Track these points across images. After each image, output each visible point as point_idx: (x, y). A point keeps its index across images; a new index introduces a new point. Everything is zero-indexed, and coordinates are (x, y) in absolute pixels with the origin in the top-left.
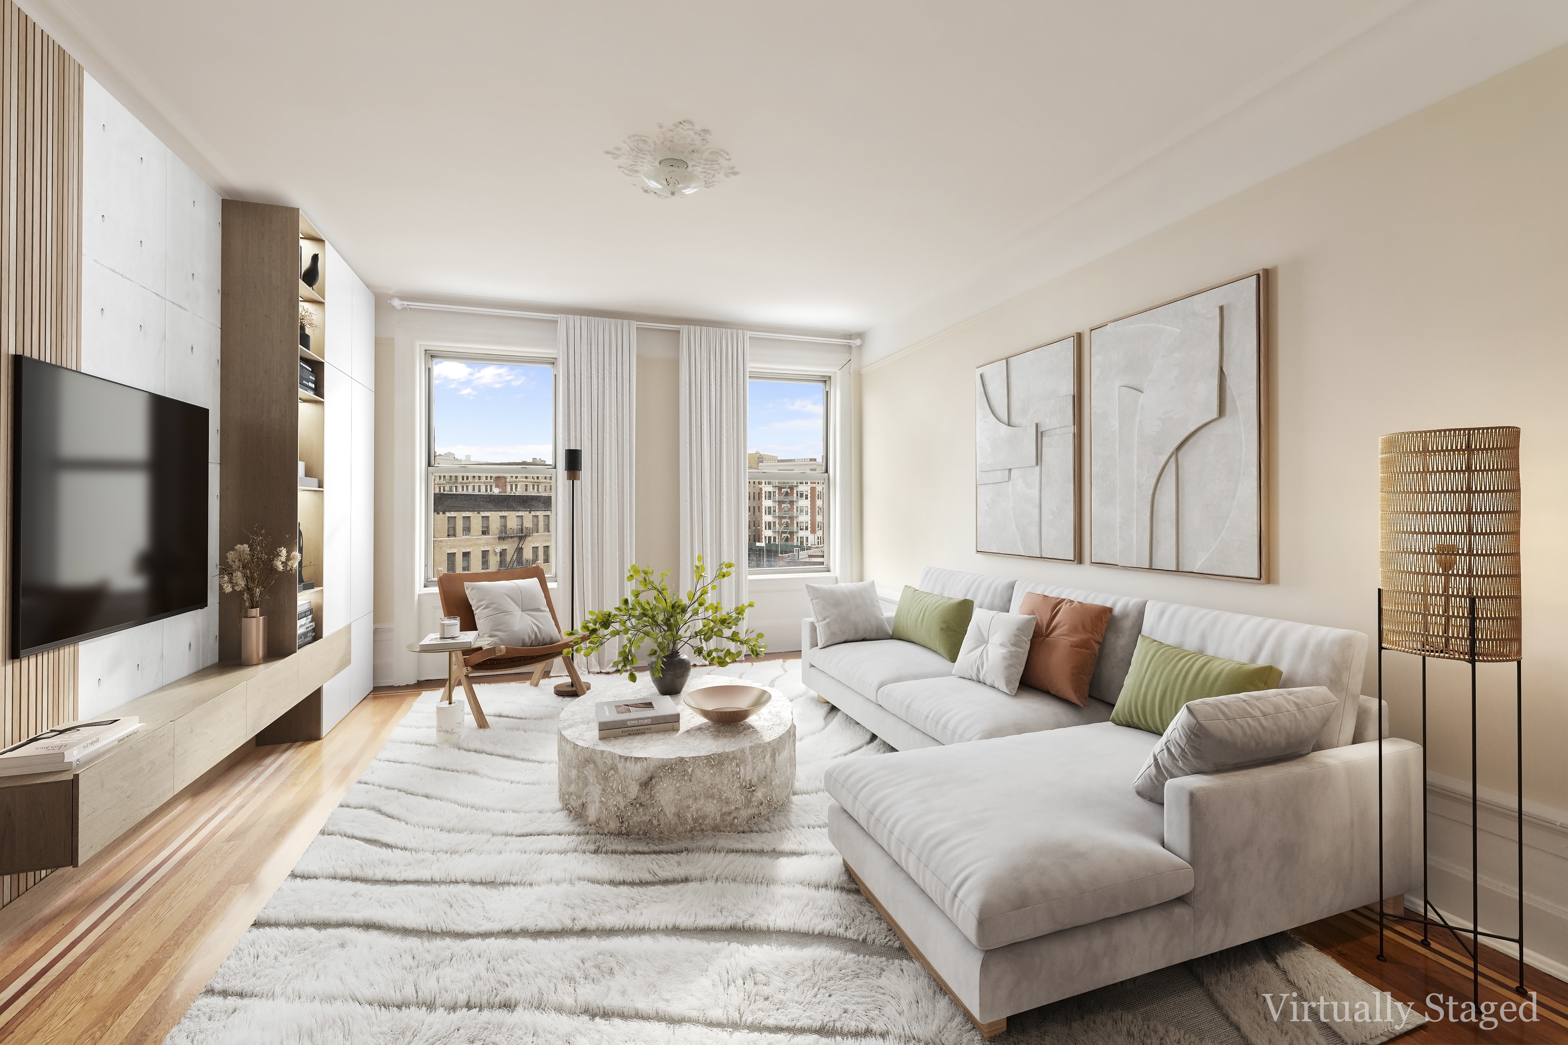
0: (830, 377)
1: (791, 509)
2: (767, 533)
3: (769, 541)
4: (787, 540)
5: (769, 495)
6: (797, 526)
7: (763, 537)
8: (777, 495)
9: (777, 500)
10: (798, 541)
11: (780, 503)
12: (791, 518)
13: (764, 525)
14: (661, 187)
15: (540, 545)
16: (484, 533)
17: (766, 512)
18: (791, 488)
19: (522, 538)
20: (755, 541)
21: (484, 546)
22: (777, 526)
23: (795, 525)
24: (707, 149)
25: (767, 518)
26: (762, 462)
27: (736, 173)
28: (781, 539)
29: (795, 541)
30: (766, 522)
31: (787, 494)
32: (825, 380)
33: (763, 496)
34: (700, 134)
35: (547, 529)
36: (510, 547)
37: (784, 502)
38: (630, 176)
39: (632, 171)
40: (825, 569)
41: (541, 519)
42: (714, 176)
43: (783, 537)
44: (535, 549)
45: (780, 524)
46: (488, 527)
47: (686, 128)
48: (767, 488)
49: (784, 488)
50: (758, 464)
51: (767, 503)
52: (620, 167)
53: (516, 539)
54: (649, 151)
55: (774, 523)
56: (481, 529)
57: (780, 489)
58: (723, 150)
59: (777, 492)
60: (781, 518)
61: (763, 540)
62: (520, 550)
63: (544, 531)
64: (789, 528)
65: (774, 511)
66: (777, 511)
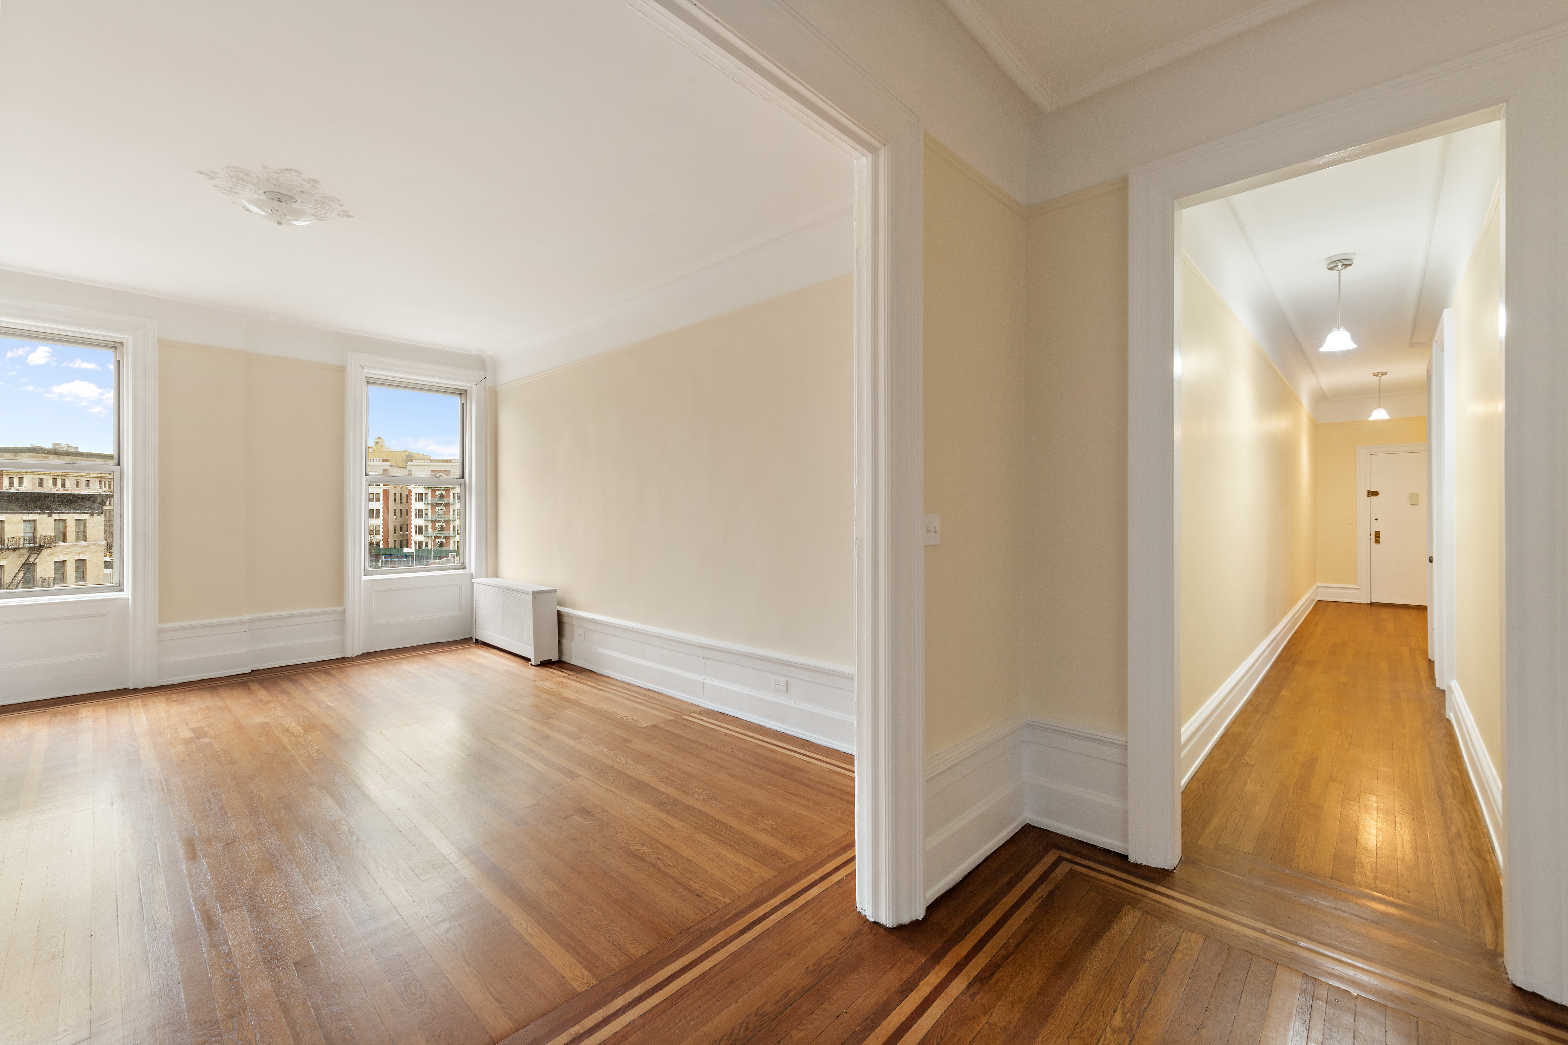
0: (466, 391)
1: (447, 512)
2: (416, 538)
3: (420, 547)
4: (442, 544)
5: (421, 498)
6: (454, 530)
7: (413, 542)
8: (430, 497)
9: (430, 502)
10: (454, 545)
11: (434, 506)
12: (447, 522)
13: (413, 530)
14: (266, 214)
17: (416, 515)
18: (447, 490)
20: (401, 547)
22: (430, 530)
23: (452, 529)
24: (317, 194)
25: (416, 522)
26: (412, 461)
27: (349, 216)
28: (435, 545)
29: (452, 545)
30: (416, 526)
31: (442, 496)
32: (462, 393)
33: (413, 497)
34: (308, 182)
37: (438, 505)
38: (229, 195)
39: (231, 192)
40: (460, 567)
42: (326, 213)
43: (437, 542)
45: (434, 528)
47: (292, 175)
48: (417, 490)
49: (438, 490)
50: (406, 463)
51: (416, 506)
52: (216, 186)
54: (251, 182)
55: (427, 527)
57: (434, 490)
58: (334, 197)
59: (430, 494)
60: (434, 522)
61: (413, 546)
63: (78, 539)
64: (444, 532)
65: (427, 514)
66: (430, 514)
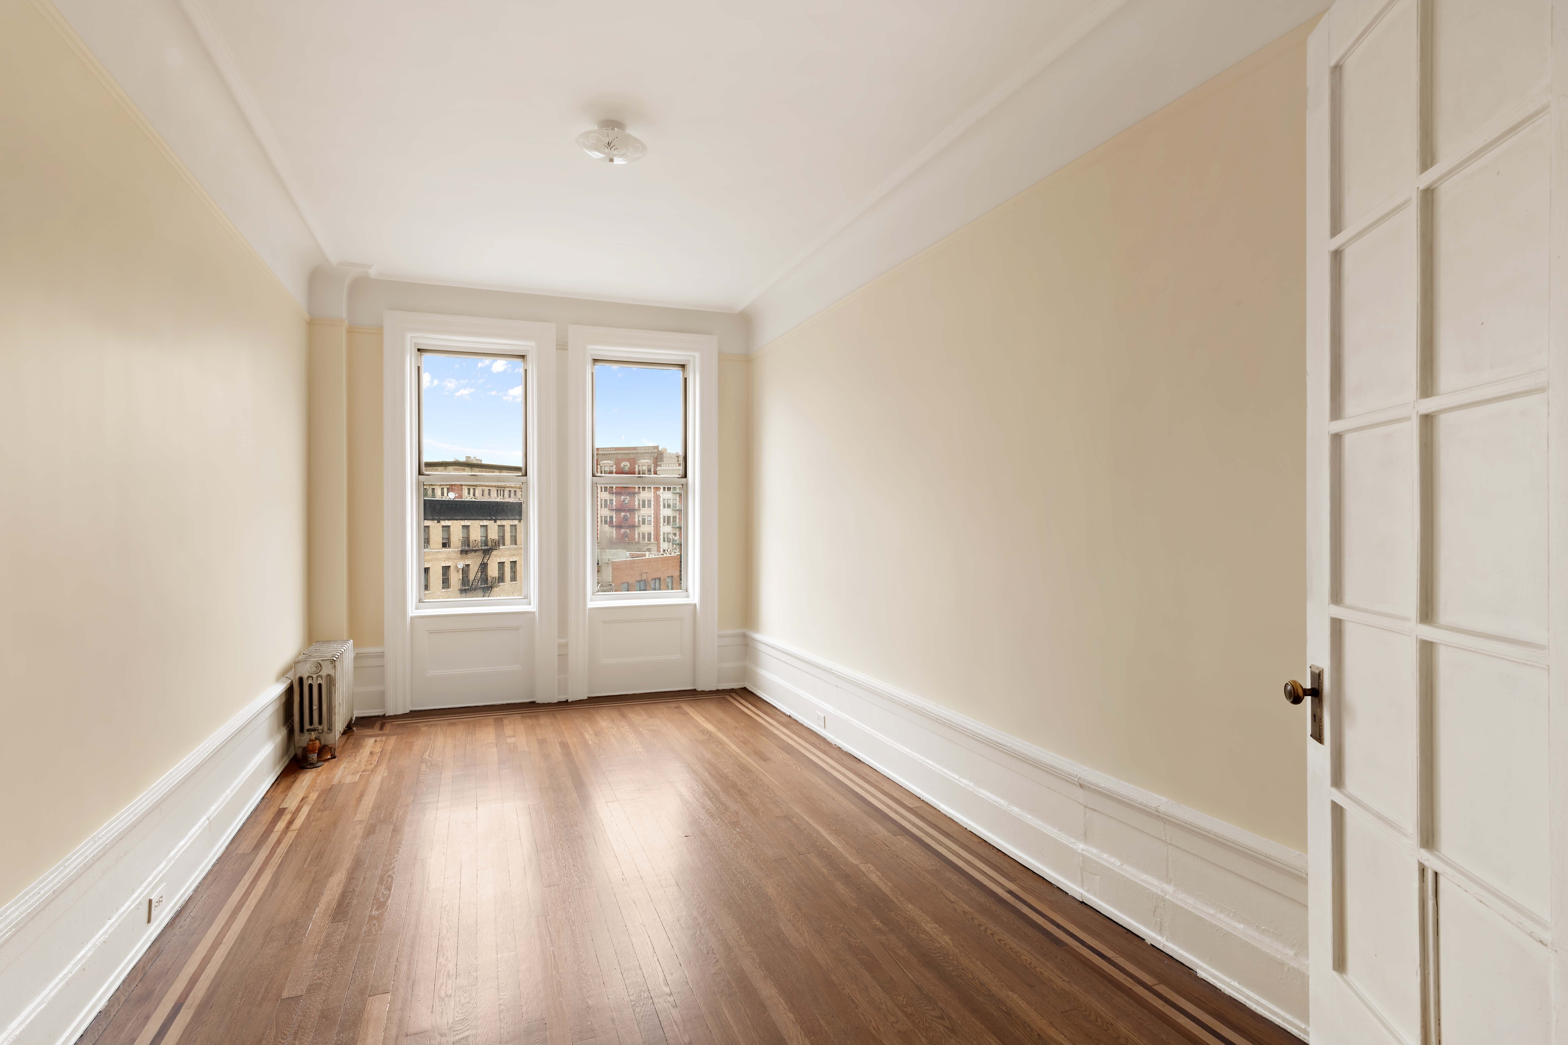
15: (507, 560)
16: (444, 545)
19: (487, 552)
21: (445, 561)
35: (514, 541)
36: (473, 562)
41: (508, 529)
44: (501, 565)
46: (449, 539)
53: (480, 553)
56: (441, 541)
62: (484, 567)
